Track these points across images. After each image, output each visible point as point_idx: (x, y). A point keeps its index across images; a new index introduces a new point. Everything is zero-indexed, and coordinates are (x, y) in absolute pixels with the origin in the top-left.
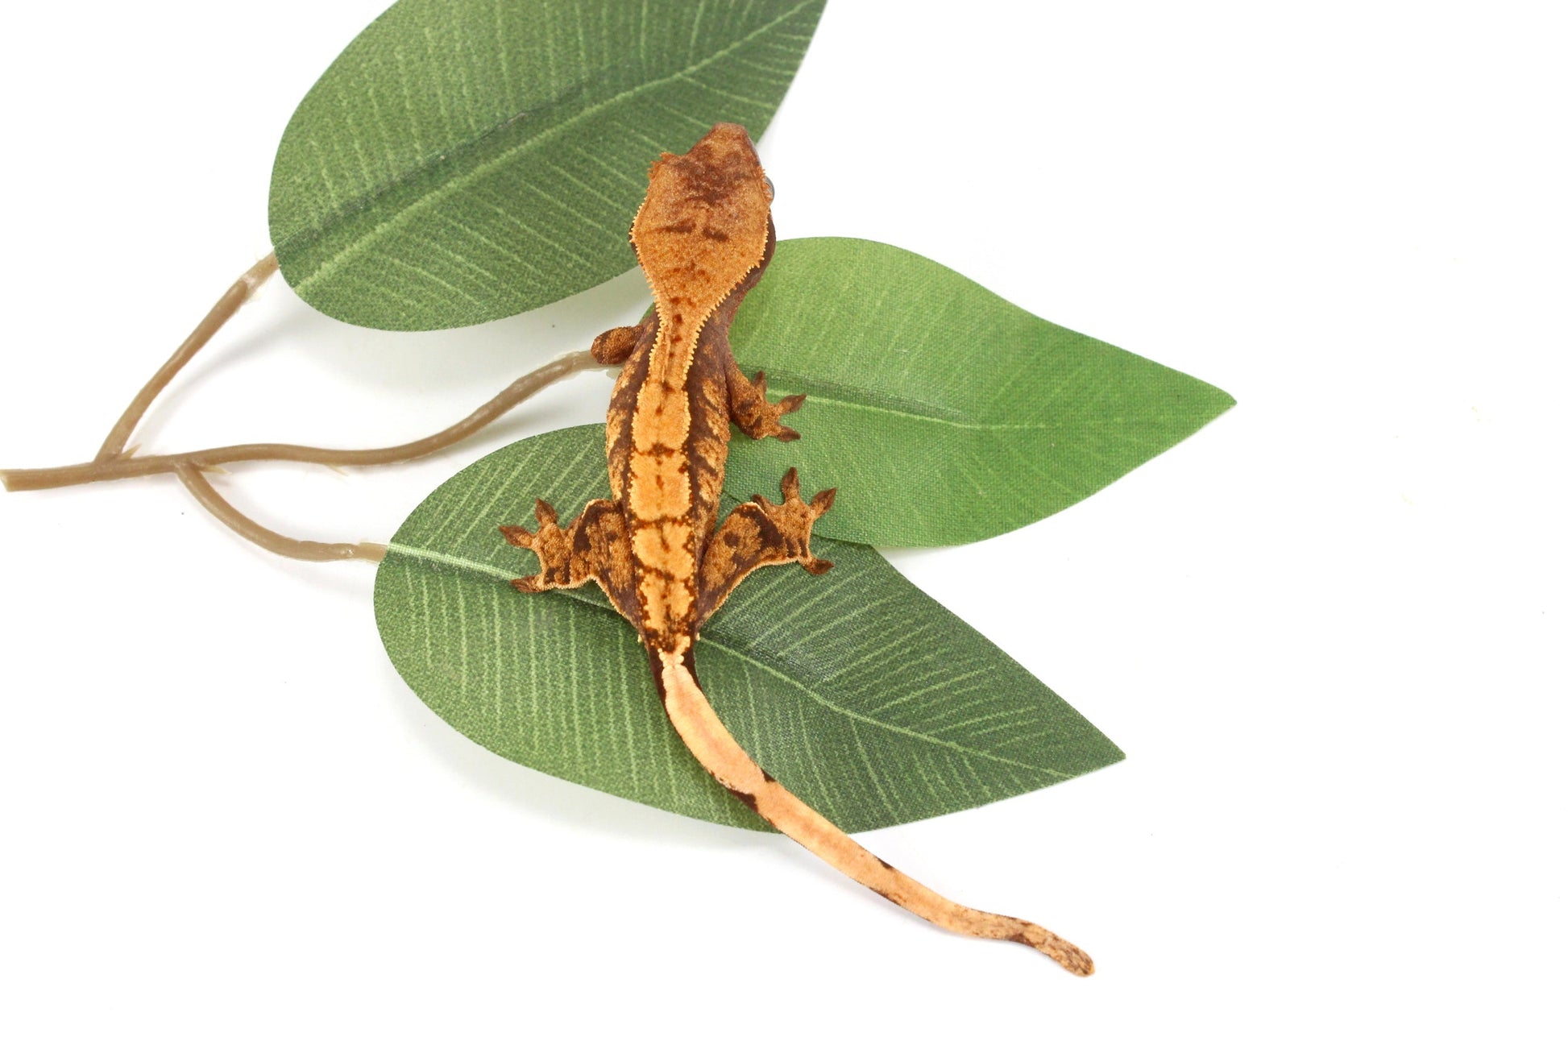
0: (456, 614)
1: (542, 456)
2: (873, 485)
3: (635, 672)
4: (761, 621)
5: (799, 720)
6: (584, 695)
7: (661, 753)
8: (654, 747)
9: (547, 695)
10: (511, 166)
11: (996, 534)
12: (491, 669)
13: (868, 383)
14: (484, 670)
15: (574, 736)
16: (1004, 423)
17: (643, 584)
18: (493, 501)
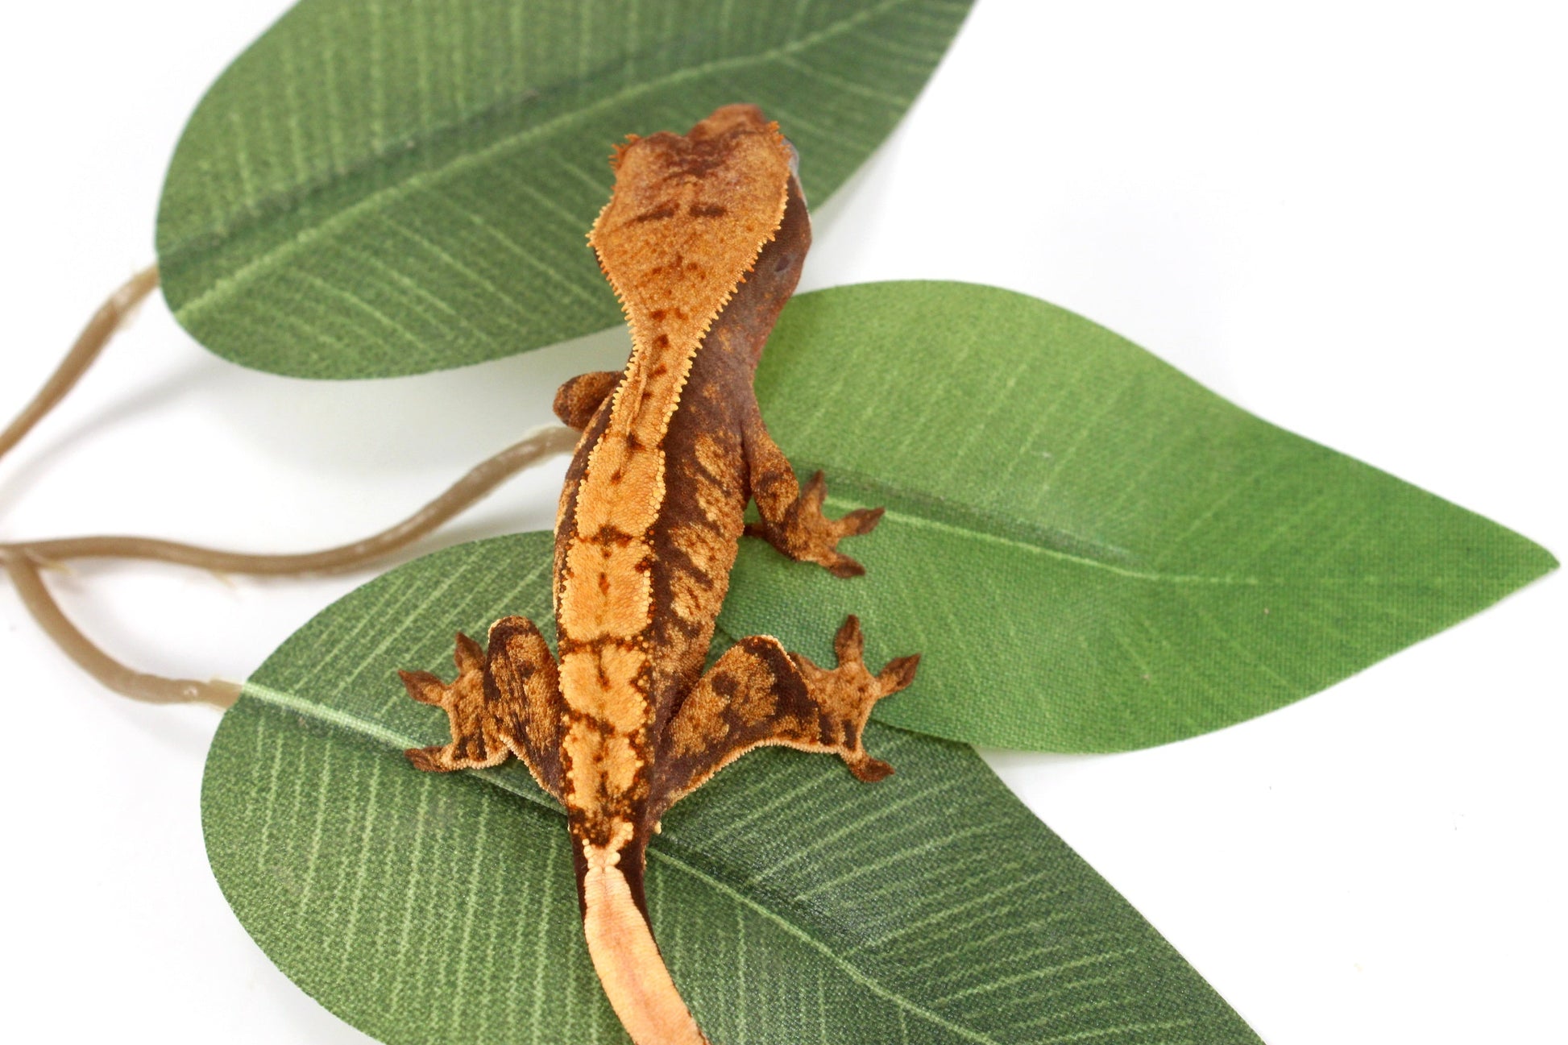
0: (314, 794)
1: (480, 571)
2: (977, 651)
3: (564, 904)
4: (774, 844)
5: (816, 1003)
6: (482, 932)
7: (583, 1035)
8: (573, 1026)
9: (425, 929)
10: (504, 160)
11: (1164, 740)
12: (349, 881)
13: (986, 499)
14: (339, 882)
15: (452, 995)
16: (1195, 574)
17: (568, 738)
18: (399, 630)
